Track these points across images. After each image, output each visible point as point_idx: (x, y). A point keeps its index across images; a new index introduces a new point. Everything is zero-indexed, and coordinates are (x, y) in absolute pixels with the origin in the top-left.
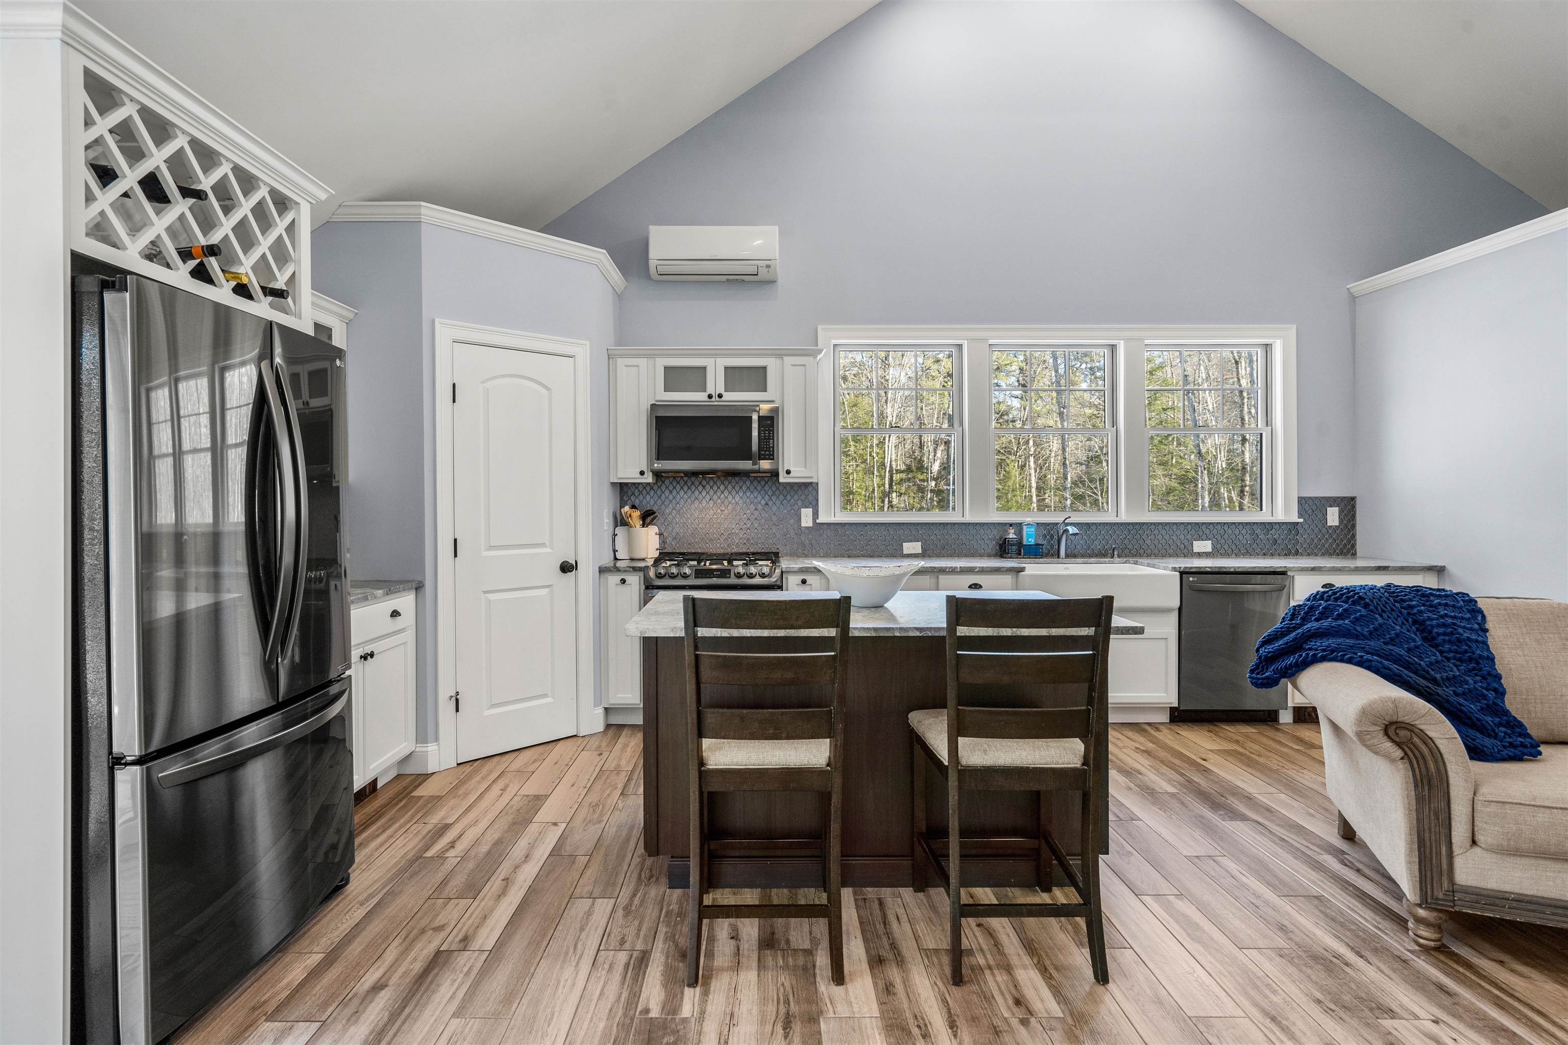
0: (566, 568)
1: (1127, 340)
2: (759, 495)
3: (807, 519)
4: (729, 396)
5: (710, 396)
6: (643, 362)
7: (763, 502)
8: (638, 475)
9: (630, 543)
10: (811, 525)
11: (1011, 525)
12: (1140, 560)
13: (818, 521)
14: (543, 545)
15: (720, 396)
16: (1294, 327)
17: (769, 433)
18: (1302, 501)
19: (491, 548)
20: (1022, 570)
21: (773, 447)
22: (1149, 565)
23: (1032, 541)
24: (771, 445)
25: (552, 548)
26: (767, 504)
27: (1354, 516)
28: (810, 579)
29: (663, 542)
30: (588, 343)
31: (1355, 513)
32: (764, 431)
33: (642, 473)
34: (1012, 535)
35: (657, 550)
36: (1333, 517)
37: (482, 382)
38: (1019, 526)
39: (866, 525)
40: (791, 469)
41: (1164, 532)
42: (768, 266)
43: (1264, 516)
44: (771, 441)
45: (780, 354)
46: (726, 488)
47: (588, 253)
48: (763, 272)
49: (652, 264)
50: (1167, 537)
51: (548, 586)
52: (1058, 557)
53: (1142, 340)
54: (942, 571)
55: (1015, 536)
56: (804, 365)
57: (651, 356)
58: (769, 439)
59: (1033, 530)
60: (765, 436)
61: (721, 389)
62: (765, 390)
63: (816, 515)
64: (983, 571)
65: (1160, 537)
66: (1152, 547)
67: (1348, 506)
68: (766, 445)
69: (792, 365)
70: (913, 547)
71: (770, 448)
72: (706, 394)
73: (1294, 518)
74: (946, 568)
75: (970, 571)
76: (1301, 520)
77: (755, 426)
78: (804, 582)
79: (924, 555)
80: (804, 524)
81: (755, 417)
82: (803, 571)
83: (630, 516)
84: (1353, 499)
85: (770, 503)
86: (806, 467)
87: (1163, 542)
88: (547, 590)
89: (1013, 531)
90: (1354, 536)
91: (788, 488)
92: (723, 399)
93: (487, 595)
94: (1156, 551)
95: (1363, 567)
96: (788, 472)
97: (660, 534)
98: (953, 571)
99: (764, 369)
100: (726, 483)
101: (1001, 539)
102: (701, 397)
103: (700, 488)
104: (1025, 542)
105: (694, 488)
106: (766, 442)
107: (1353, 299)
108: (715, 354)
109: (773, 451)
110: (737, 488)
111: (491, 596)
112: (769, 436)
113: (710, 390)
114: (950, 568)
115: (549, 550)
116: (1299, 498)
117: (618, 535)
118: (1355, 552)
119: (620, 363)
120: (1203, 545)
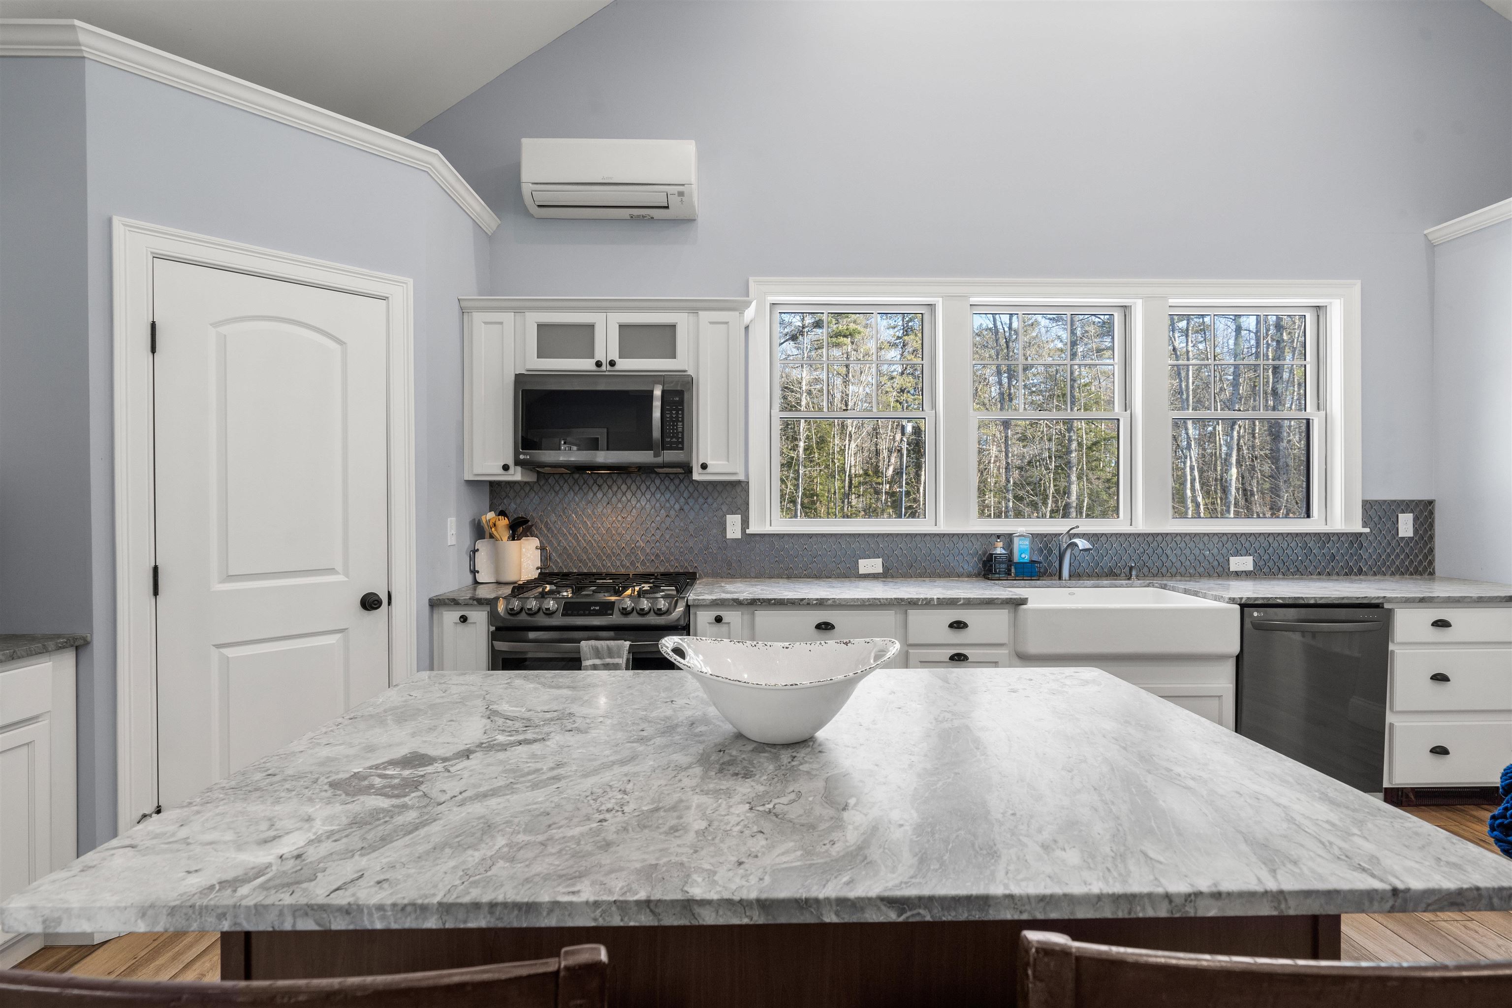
0: (370, 603)
1: (1146, 298)
2: (672, 498)
3: (733, 528)
4: (625, 365)
5: (599, 364)
6: (508, 318)
7: (677, 507)
8: (501, 471)
9: (497, 560)
10: (738, 535)
11: (999, 536)
12: (1171, 583)
13: (748, 531)
14: (331, 571)
15: (612, 363)
16: (1358, 283)
17: (677, 413)
18: (1367, 505)
19: (231, 578)
20: (1023, 601)
21: (683, 433)
22: (1186, 592)
23: (1026, 557)
24: (680, 430)
25: (347, 575)
26: (682, 509)
27: (1431, 526)
28: (727, 615)
29: (545, 557)
30: (411, 281)
31: (1433, 521)
32: (671, 410)
33: (506, 468)
34: (999, 550)
35: (538, 569)
36: (1406, 525)
37: (215, 325)
38: (1008, 539)
39: (810, 536)
40: (709, 462)
41: (1192, 545)
42: (681, 194)
43: (1314, 525)
44: (680, 424)
45: (694, 308)
46: (629, 488)
47: (408, 151)
48: (674, 201)
49: (526, 189)
50: (1197, 552)
51: (339, 631)
52: (1060, 578)
53: (1165, 298)
54: (913, 603)
55: (1004, 552)
56: (727, 323)
57: (519, 310)
58: (678, 421)
59: (1027, 543)
60: (671, 417)
61: (614, 355)
62: (674, 356)
63: (745, 523)
64: (969, 603)
65: (1187, 552)
66: (1178, 564)
67: (1425, 511)
68: (673, 429)
69: (711, 323)
70: (871, 565)
71: (677, 433)
72: (594, 361)
73: (1357, 526)
74: (918, 599)
75: (951, 603)
76: (1367, 530)
77: (657, 404)
78: (719, 620)
79: (887, 575)
80: (730, 535)
81: (657, 393)
82: (717, 604)
83: (495, 525)
84: (1431, 503)
85: (686, 508)
86: (728, 461)
87: (1192, 557)
88: (338, 636)
89: (1001, 544)
90: (1431, 550)
91: (710, 488)
92: (617, 367)
93: (221, 650)
94: (1182, 570)
95: (1489, 597)
96: (704, 466)
97: (542, 549)
98: (927, 604)
99: (673, 327)
100: (629, 481)
101: (984, 554)
102: (586, 365)
103: (595, 488)
104: (1016, 559)
106: (673, 426)
107: (1432, 247)
108: (605, 307)
109: (683, 438)
110: (643, 487)
111: (230, 652)
112: (677, 417)
113: (600, 355)
114: (923, 600)
115: (341, 578)
116: (1363, 501)
117: (478, 550)
118: (1432, 574)
119: (478, 318)
120: (1242, 563)
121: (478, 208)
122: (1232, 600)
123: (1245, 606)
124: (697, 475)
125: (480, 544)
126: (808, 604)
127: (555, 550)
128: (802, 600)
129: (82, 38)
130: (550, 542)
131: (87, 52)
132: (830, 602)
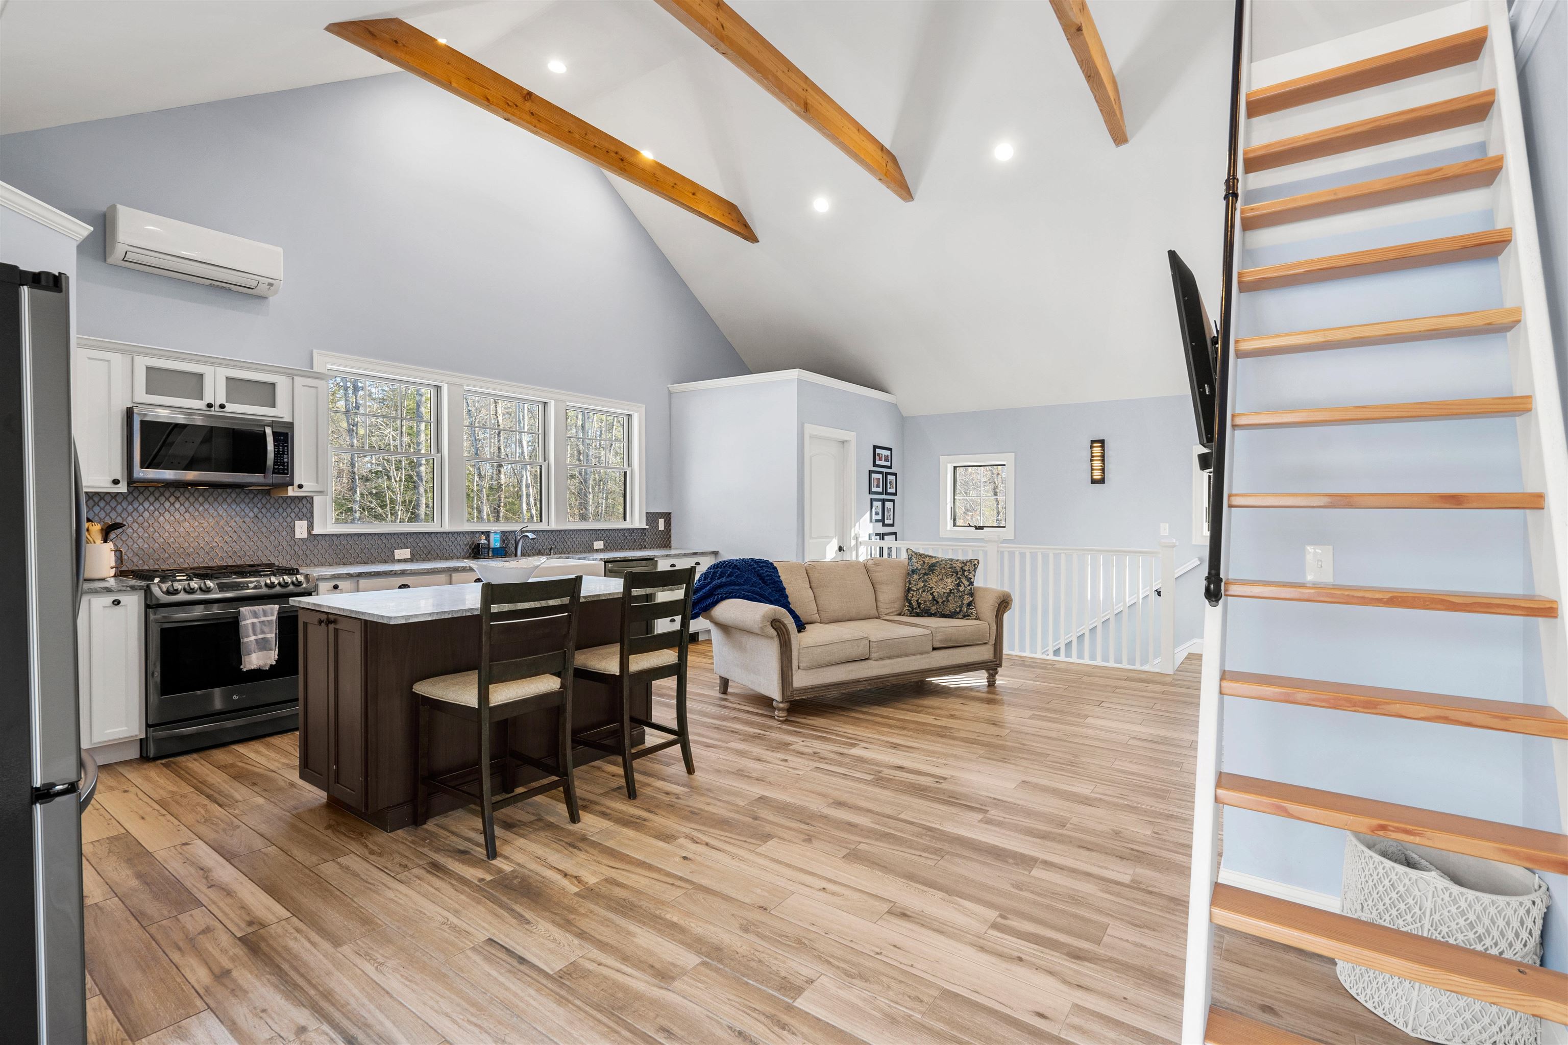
1: (557, 401)
2: (247, 508)
3: (301, 529)
4: (231, 408)
5: (210, 406)
6: (116, 357)
7: (252, 514)
10: (305, 535)
11: (482, 533)
12: (571, 556)
13: (314, 532)
16: (645, 406)
17: (283, 449)
18: (647, 515)
21: (289, 463)
22: (579, 559)
23: (498, 545)
24: (286, 460)
26: (256, 516)
27: (670, 524)
28: (340, 584)
31: (671, 522)
32: (280, 446)
34: (483, 541)
35: (112, 568)
36: (661, 522)
38: (487, 534)
40: (305, 484)
41: (577, 536)
42: (271, 285)
43: (627, 525)
44: (286, 456)
45: (291, 373)
48: (261, 288)
49: (121, 247)
50: (579, 539)
52: (516, 556)
53: (565, 402)
54: (456, 570)
55: (485, 542)
56: (316, 387)
57: (130, 352)
58: (284, 454)
59: (498, 537)
60: (280, 452)
61: (222, 400)
62: (274, 407)
63: (311, 526)
65: (575, 539)
66: (571, 547)
67: (667, 517)
68: (281, 460)
69: (304, 386)
70: (402, 553)
71: (284, 462)
73: (644, 525)
74: (459, 567)
76: (647, 527)
77: (270, 442)
78: (336, 587)
79: (411, 560)
80: (298, 535)
81: (268, 431)
82: (335, 578)
84: (670, 514)
85: (260, 515)
86: (317, 482)
87: (577, 543)
89: (484, 537)
90: (670, 536)
91: (280, 501)
92: (226, 410)
94: (573, 550)
95: (688, 553)
96: (301, 486)
97: (117, 550)
98: (464, 569)
99: (273, 385)
101: (473, 544)
102: (196, 405)
104: (492, 545)
105: (164, 499)
106: (283, 456)
107: (670, 393)
108: (216, 362)
109: (288, 466)
110: (229, 500)
112: (283, 451)
113: (208, 398)
114: (462, 567)
116: (647, 513)
118: (670, 547)
119: (83, 353)
120: (599, 545)
122: (601, 560)
123: (606, 562)
124: (291, 492)
126: (395, 574)
132: (409, 571)
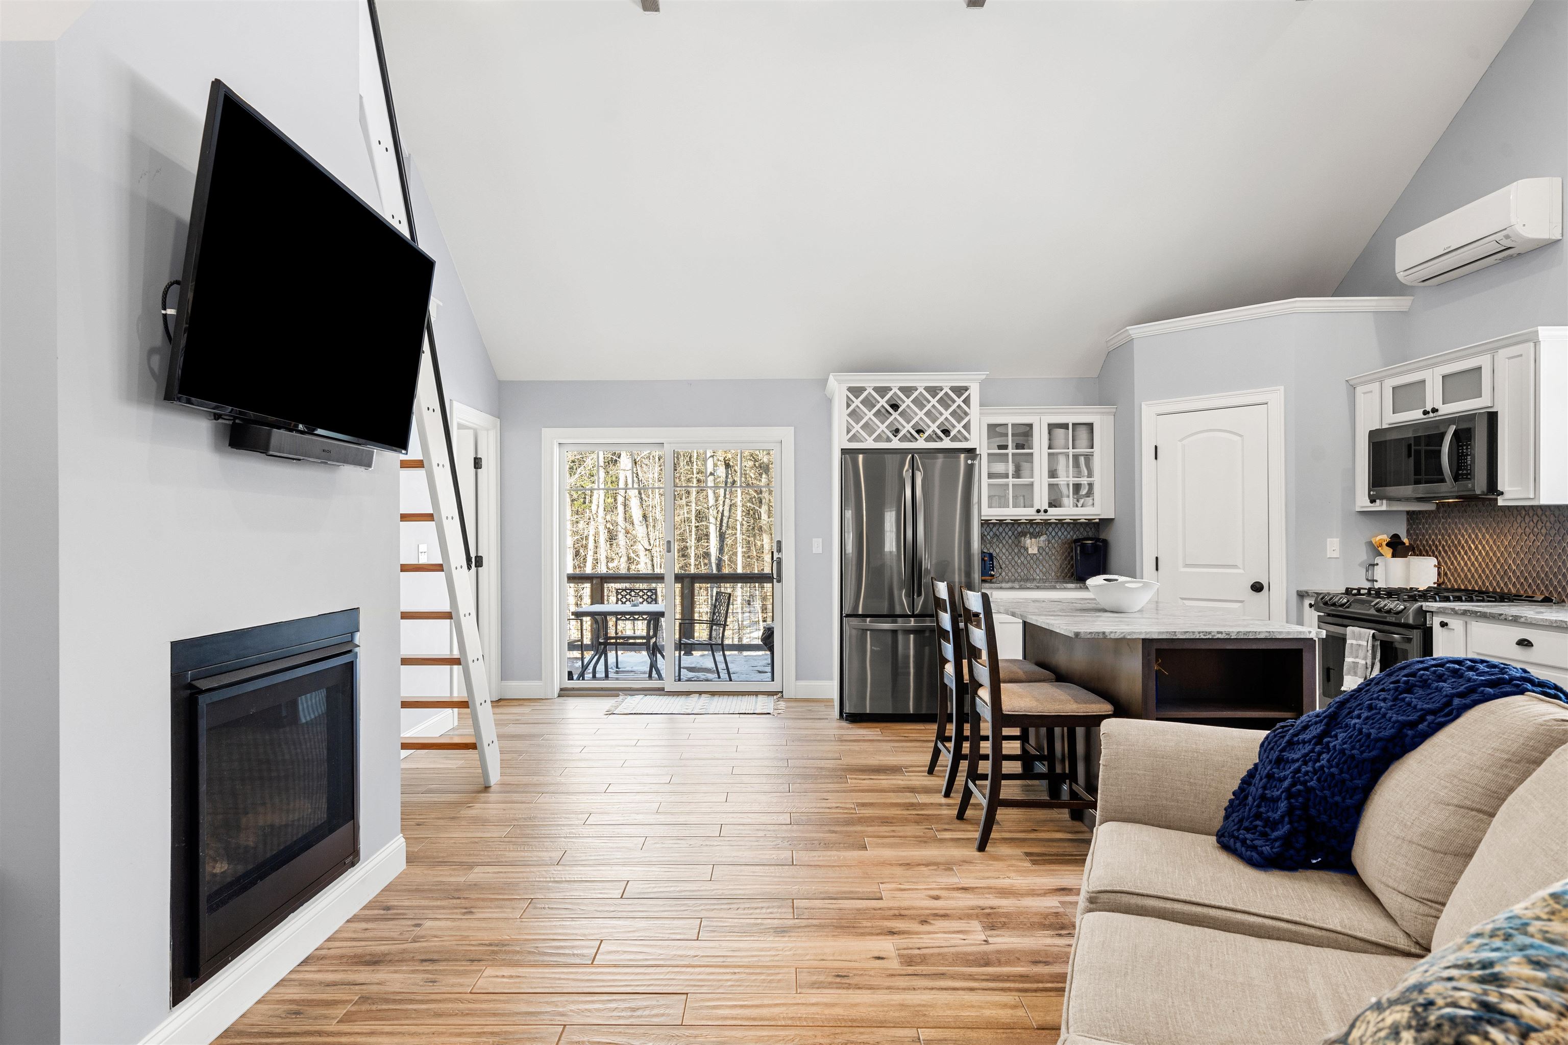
0: (1257, 587)
4: (1445, 409)
5: (1425, 413)
6: (1375, 387)
8: (1370, 503)
9: (1387, 572)
14: (1235, 567)
15: (1437, 410)
17: (1467, 448)
19: (1187, 566)
21: (1471, 465)
24: (1469, 462)
25: (1244, 570)
30: (1284, 387)
32: (1462, 446)
33: (1371, 500)
35: (1435, 583)
37: (1181, 440)
40: (1505, 490)
44: (1469, 457)
45: (1494, 348)
49: (1401, 276)
51: (1241, 602)
58: (1467, 455)
60: (1462, 452)
68: (1464, 462)
71: (1467, 466)
72: (1422, 411)
78: (1444, 625)
81: (1451, 430)
92: (1440, 413)
93: (1184, 602)
96: (1501, 494)
97: (1439, 566)
99: (1480, 369)
106: (1464, 459)
108: (1431, 364)
109: (1471, 470)
112: (1467, 452)
113: (1427, 405)
115: (1241, 571)
117: (1377, 564)
119: (1359, 390)
121: (1374, 304)
124: (1501, 502)
125: (1378, 560)
126: (1506, 619)
127: (1449, 569)
128: (1501, 615)
129: (1131, 332)
130: (1446, 563)
131: (1134, 336)
132: (1523, 620)
